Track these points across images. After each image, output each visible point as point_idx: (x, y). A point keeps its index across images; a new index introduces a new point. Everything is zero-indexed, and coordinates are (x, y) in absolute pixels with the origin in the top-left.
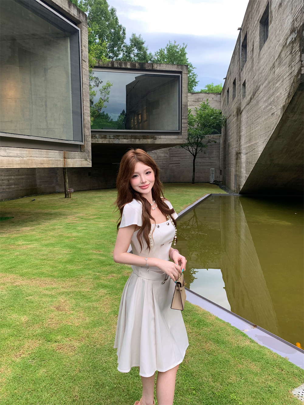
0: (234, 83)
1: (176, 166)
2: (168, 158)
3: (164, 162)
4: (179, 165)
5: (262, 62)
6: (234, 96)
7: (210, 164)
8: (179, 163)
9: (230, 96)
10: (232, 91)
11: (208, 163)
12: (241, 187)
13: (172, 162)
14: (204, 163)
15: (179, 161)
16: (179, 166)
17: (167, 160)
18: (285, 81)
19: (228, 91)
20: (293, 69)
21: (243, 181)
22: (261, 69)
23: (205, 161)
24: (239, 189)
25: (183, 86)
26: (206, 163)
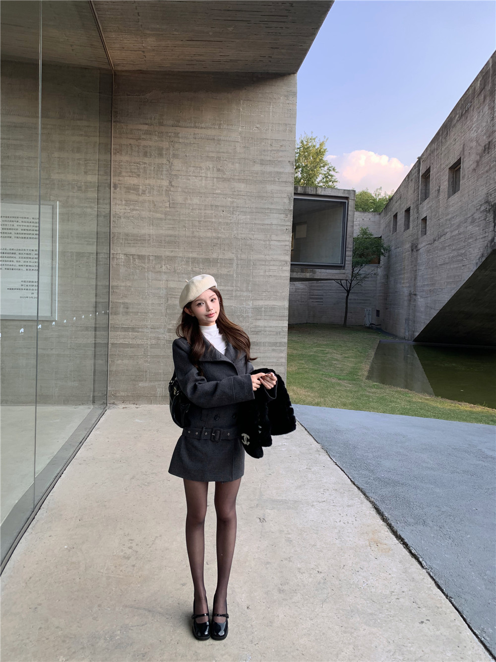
0: (408, 211)
1: (317, 302)
2: (307, 291)
3: (303, 296)
4: (322, 300)
5: (451, 209)
6: (407, 226)
7: (363, 301)
8: (322, 298)
9: (398, 224)
10: (403, 220)
11: (361, 300)
12: (417, 334)
13: (312, 297)
14: (355, 299)
15: (322, 295)
16: (322, 302)
17: (306, 293)
18: (478, 241)
19: (396, 216)
20: (487, 234)
21: (420, 328)
22: (450, 216)
23: (356, 298)
24: (414, 335)
25: (349, 213)
26: (357, 300)
